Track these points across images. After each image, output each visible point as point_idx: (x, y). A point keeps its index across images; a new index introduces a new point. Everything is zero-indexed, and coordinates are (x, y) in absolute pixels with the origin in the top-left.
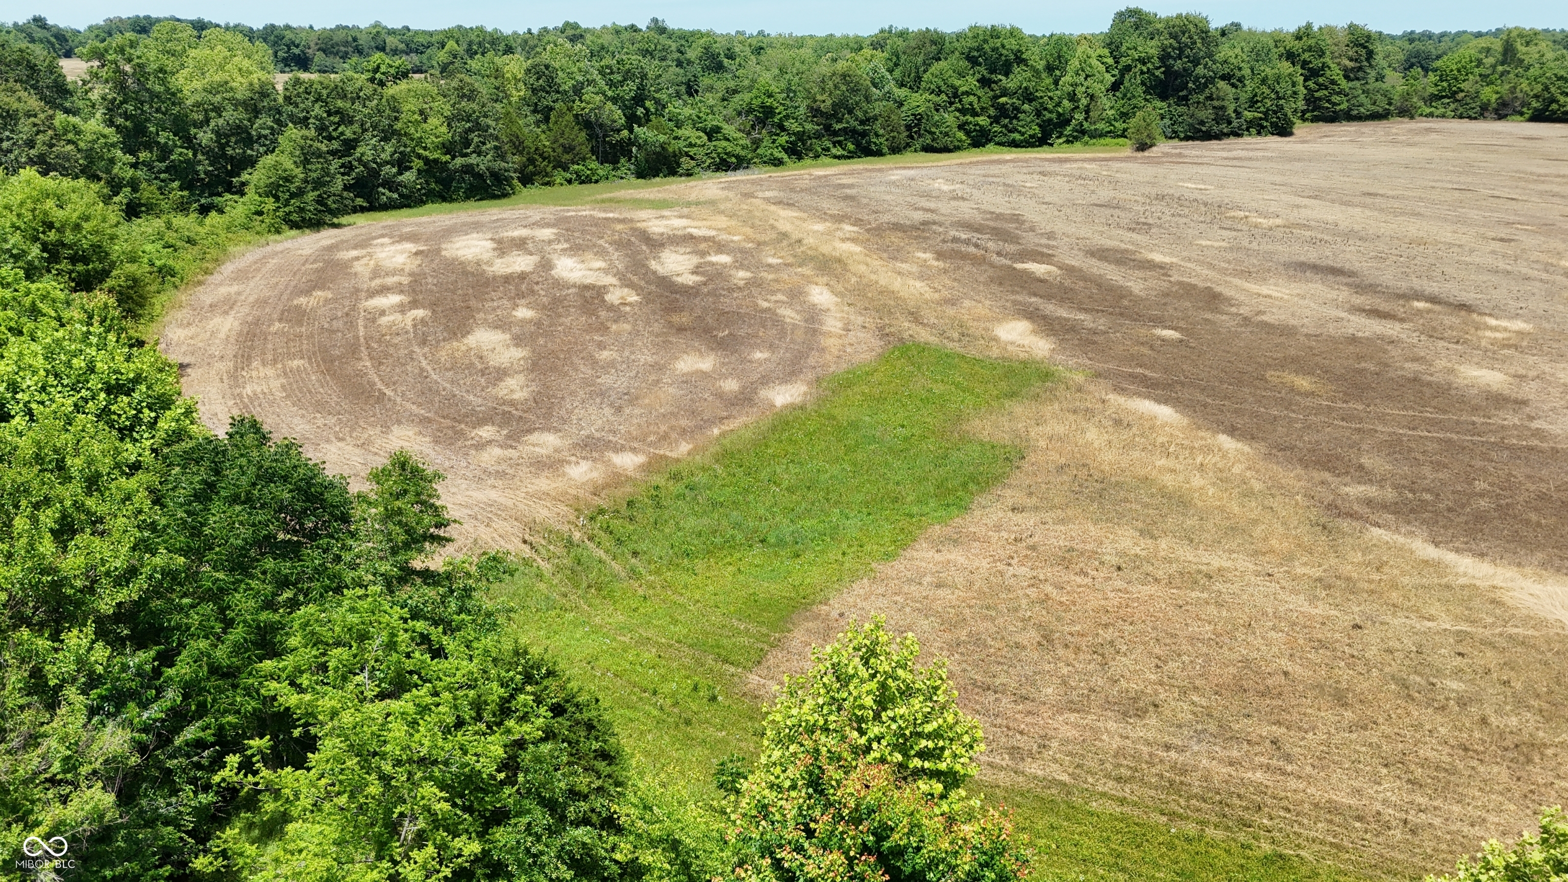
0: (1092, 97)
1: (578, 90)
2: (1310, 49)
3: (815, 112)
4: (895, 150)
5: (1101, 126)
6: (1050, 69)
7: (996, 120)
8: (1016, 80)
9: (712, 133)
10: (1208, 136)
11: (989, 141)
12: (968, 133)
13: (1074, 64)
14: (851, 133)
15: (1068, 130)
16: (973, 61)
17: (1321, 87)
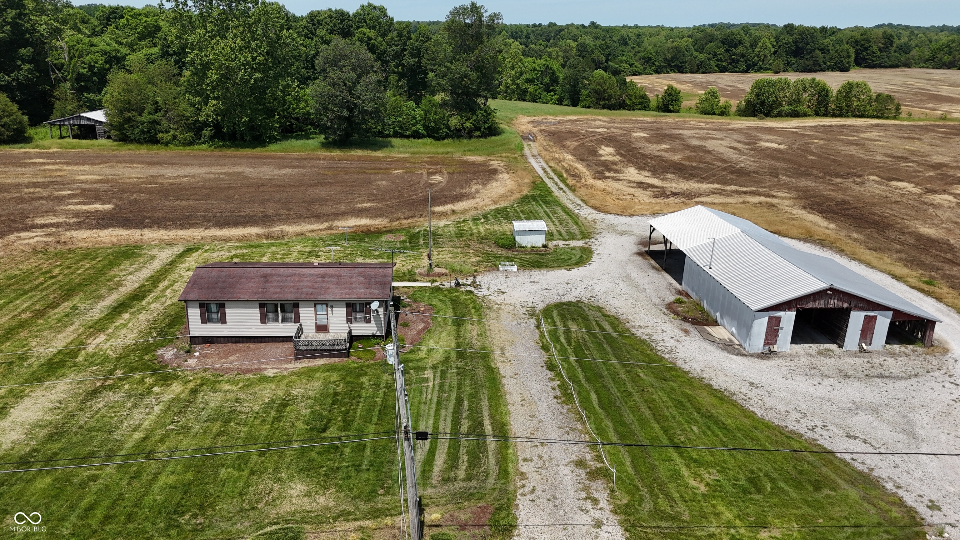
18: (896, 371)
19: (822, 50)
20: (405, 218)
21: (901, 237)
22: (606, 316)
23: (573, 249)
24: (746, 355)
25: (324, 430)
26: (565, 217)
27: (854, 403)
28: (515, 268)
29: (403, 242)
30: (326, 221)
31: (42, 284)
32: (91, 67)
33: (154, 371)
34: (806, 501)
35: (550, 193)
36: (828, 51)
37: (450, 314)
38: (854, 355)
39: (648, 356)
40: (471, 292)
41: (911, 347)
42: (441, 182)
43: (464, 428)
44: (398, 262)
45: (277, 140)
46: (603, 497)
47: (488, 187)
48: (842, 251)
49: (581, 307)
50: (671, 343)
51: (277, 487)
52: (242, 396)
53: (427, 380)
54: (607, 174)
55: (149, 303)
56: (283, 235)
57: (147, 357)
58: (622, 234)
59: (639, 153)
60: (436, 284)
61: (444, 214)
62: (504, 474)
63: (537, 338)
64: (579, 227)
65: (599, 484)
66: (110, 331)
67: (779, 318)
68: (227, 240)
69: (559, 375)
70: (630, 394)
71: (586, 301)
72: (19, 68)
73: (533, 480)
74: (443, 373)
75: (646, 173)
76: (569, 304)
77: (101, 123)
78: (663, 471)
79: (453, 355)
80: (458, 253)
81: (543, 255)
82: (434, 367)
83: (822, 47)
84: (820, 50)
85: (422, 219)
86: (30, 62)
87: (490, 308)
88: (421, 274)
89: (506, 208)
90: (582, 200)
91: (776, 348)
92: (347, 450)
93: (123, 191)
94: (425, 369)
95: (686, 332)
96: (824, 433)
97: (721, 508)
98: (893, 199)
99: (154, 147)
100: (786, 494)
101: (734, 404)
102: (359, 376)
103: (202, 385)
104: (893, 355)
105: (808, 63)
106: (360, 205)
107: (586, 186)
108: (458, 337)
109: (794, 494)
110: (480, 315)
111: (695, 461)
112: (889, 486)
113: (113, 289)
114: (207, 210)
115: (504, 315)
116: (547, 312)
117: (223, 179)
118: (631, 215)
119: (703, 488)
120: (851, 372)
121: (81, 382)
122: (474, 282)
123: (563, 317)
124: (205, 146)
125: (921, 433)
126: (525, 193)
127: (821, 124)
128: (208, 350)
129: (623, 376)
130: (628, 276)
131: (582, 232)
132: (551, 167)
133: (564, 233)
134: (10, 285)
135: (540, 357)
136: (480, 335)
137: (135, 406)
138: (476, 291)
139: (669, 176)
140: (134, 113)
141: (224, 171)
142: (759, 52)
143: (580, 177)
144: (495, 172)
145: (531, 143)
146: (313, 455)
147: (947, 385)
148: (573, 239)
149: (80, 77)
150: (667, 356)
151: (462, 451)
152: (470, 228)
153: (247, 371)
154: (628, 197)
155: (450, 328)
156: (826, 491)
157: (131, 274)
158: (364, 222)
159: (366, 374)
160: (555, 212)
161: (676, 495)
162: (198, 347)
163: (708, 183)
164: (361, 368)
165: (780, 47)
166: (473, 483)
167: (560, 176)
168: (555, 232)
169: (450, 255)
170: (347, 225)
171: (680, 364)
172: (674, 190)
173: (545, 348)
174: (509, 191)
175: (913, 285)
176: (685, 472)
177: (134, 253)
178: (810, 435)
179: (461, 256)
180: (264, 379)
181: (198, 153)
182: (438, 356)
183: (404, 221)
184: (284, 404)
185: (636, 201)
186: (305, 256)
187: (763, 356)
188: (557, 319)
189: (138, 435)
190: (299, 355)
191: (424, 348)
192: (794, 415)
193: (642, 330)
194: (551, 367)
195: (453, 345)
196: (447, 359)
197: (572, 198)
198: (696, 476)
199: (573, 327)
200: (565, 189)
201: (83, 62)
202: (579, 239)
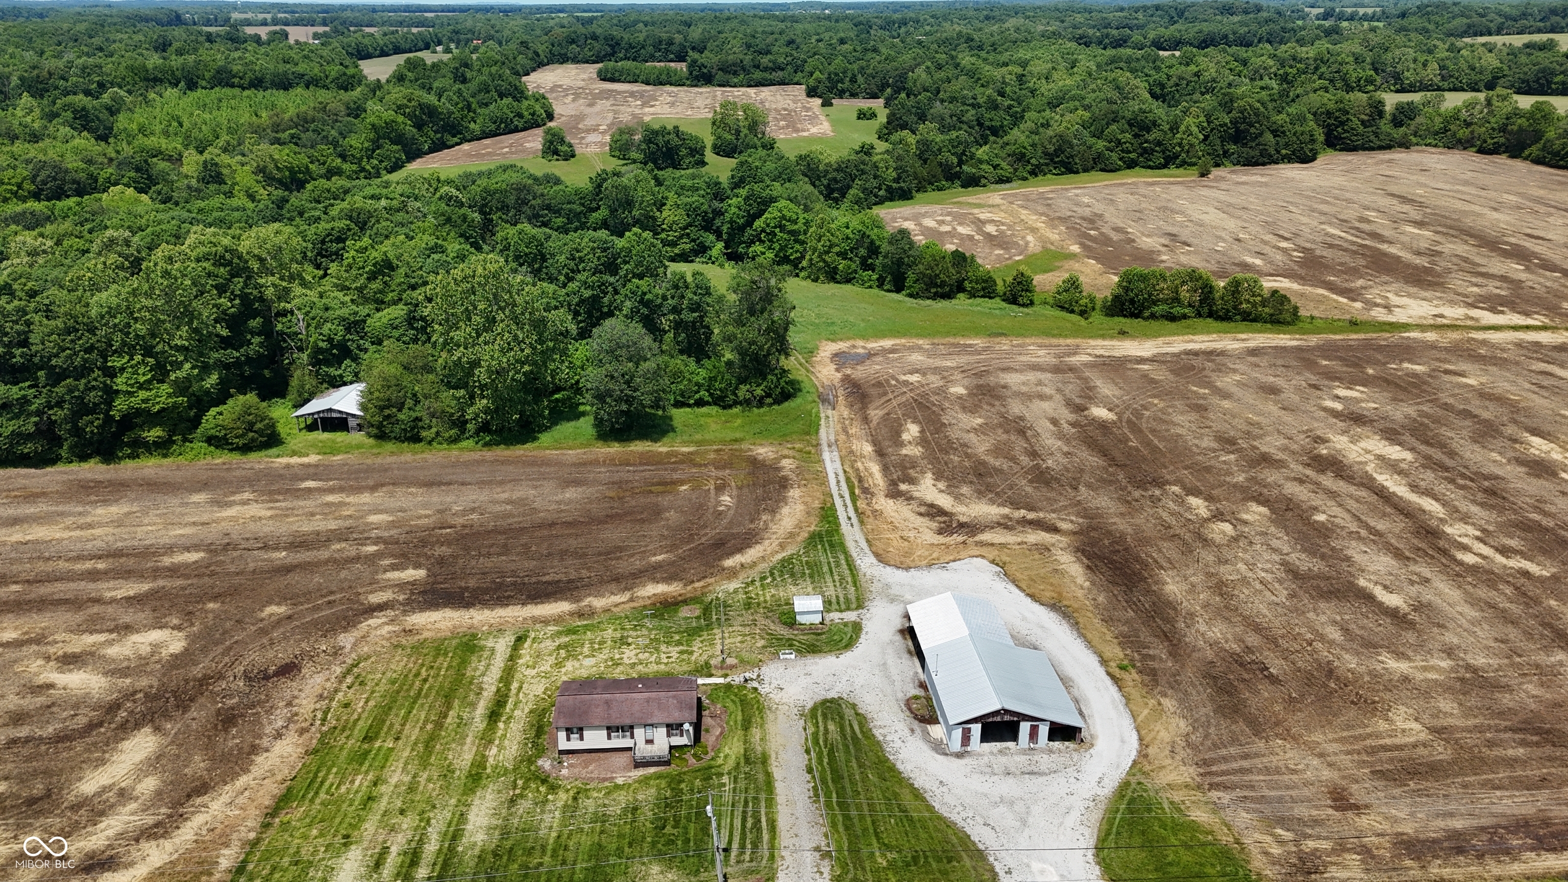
0: (1192, 145)
1: (940, 150)
2: (1340, 110)
3: (1046, 154)
4: (1086, 170)
5: (1194, 160)
6: (1171, 129)
7: (1142, 155)
8: (1154, 135)
9: (995, 167)
10: (1257, 164)
11: (1137, 165)
12: (1124, 162)
13: (1183, 128)
14: (1062, 163)
15: (1178, 161)
16: (1131, 125)
17: (1346, 131)
18: (1043, 768)
19: (1275, 133)
20: (698, 581)
21: (1142, 599)
22: (857, 714)
23: (846, 624)
24: (947, 754)
25: (664, 828)
26: (847, 572)
27: (1001, 797)
28: (793, 656)
29: (698, 618)
30: (627, 589)
31: (421, 689)
32: (330, 340)
33: (544, 781)
34: (940, 871)
35: (838, 525)
36: (1284, 132)
37: (740, 718)
38: (1024, 752)
39: (878, 757)
40: (756, 689)
41: (1067, 743)
42: (729, 508)
43: (749, 825)
44: (695, 649)
45: (547, 428)
46: (826, 870)
47: (778, 517)
48: (1077, 623)
49: (840, 705)
50: (898, 744)
51: (643, 868)
52: (607, 802)
53: (724, 785)
54: (903, 487)
55: (513, 711)
56: (592, 613)
57: (533, 768)
58: (892, 601)
59: (946, 437)
60: (729, 679)
61: (733, 573)
62: (772, 857)
63: (803, 741)
64: (857, 590)
65: (826, 862)
66: (497, 742)
67: (969, 729)
68: (545, 622)
69: (814, 777)
70: (859, 793)
71: (845, 696)
72: (249, 343)
73: (789, 860)
74: (736, 778)
75: (942, 485)
76: (832, 701)
77: (354, 416)
78: (865, 851)
79: (742, 761)
80: (746, 635)
81: (819, 634)
82: (729, 773)
83: (1275, 127)
84: (1272, 132)
85: (713, 580)
86: (259, 334)
87: (770, 709)
88: (716, 667)
89: (791, 557)
90: (868, 541)
91: (969, 749)
92: (679, 843)
93: (424, 543)
94: (722, 774)
95: (912, 731)
96: (971, 822)
97: (890, 876)
98: (1172, 532)
99: (417, 446)
100: (930, 866)
101: (924, 800)
102: (680, 782)
103: (578, 793)
104: (1051, 751)
105: (1252, 153)
106: (653, 559)
107: (877, 514)
108: (745, 742)
109: (934, 865)
110: (762, 718)
111: (885, 845)
112: (991, 859)
113: (478, 694)
114: (514, 573)
115: (781, 717)
116: (814, 709)
117: (510, 515)
118: (908, 568)
119: (885, 864)
120: (1013, 769)
121: (499, 792)
122: (759, 676)
123: (825, 716)
124: (469, 443)
125: (1031, 820)
126: (812, 528)
127: (1190, 346)
128: (573, 760)
129: (857, 777)
130: (885, 664)
131: (858, 599)
132: (845, 472)
133: (842, 599)
134: (398, 692)
135: (803, 760)
136: (762, 740)
137: (543, 812)
138: (760, 688)
139: (965, 490)
140: (394, 410)
141: (505, 496)
142: (1182, 139)
143: (873, 494)
144: (784, 484)
145: (830, 412)
146: (660, 846)
147: (1072, 780)
148: (848, 609)
149: (318, 350)
150: (891, 758)
151: (748, 841)
152: (757, 594)
153: (605, 780)
154: (912, 534)
155: (740, 732)
156: (955, 863)
157: (483, 675)
158: (660, 589)
159: (683, 781)
160: (838, 565)
161: (868, 868)
162: (564, 757)
163: (999, 505)
164: (679, 774)
165: (1212, 130)
166: (754, 864)
167: (852, 493)
168: (834, 600)
169: (739, 638)
170: (647, 594)
171: (900, 766)
172: (963, 519)
173: (808, 752)
174: (797, 526)
175: (1111, 670)
176: (877, 854)
177: (475, 645)
178: (961, 824)
179: (748, 638)
180: (617, 787)
181: (467, 456)
182: (731, 763)
183: (697, 585)
184: (635, 809)
185: (919, 541)
186: (618, 645)
187: (959, 755)
188: (820, 719)
189: (554, 834)
190: (638, 765)
191: (722, 755)
192: (960, 808)
193: (881, 731)
194: (810, 770)
195: (742, 751)
196: (738, 764)
197: (857, 538)
198: (883, 856)
199: (831, 727)
200: (855, 520)
201: (321, 334)
202: (852, 610)
